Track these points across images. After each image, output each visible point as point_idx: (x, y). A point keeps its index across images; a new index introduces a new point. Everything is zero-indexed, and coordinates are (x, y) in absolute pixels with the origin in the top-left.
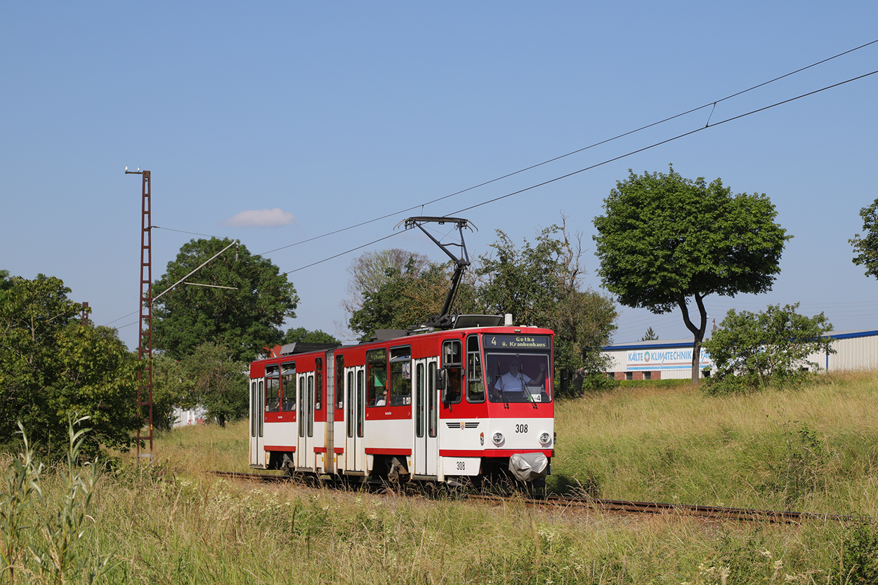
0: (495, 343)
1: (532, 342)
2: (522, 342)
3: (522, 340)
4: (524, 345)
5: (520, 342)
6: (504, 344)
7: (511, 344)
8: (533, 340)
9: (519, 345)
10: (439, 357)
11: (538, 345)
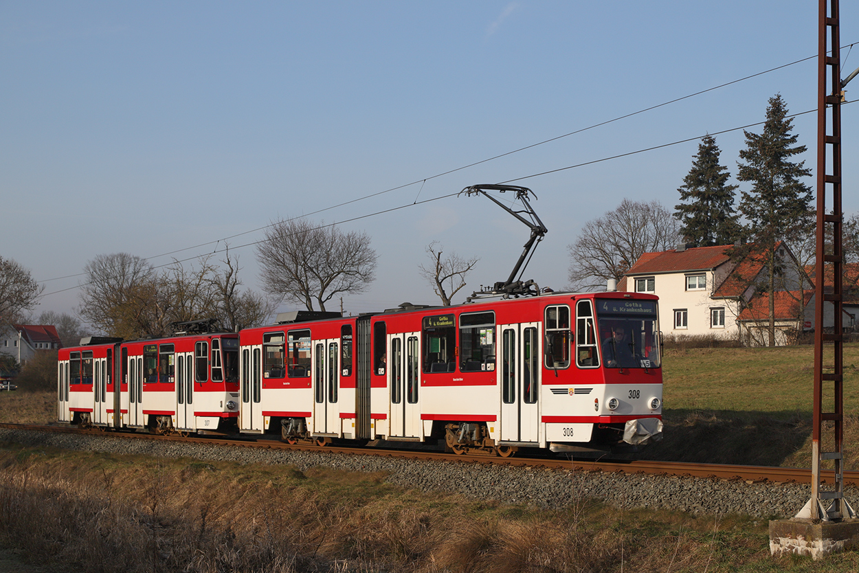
0: (606, 308)
1: (639, 308)
2: (631, 308)
3: (631, 305)
4: (633, 310)
5: (629, 307)
6: (615, 310)
7: (621, 309)
8: (640, 306)
9: (628, 310)
10: (540, 323)
11: (645, 311)
